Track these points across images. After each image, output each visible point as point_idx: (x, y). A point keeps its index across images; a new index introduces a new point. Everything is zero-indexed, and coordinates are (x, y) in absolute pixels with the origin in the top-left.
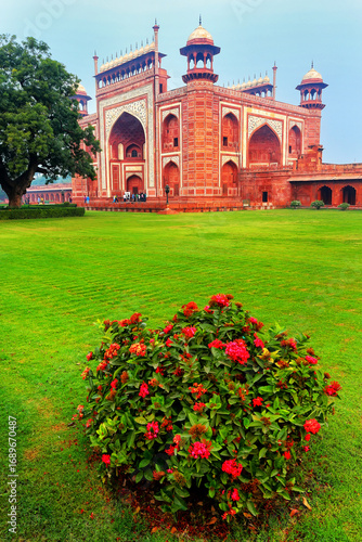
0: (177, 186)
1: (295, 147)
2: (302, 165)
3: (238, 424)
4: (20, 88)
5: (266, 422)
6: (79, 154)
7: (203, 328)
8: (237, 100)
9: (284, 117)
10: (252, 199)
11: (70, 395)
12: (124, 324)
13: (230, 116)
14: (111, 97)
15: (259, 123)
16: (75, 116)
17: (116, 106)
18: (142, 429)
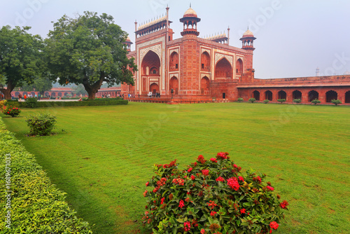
0: (177, 89)
1: (239, 70)
2: (243, 79)
3: (234, 224)
4: (97, 38)
5: (250, 223)
6: (126, 71)
7: (212, 170)
8: (209, 45)
9: (234, 54)
10: (217, 97)
11: (132, 205)
12: (165, 166)
13: (205, 53)
14: (143, 42)
15: (221, 57)
16: (125, 52)
17: (145, 47)
18: (182, 226)
